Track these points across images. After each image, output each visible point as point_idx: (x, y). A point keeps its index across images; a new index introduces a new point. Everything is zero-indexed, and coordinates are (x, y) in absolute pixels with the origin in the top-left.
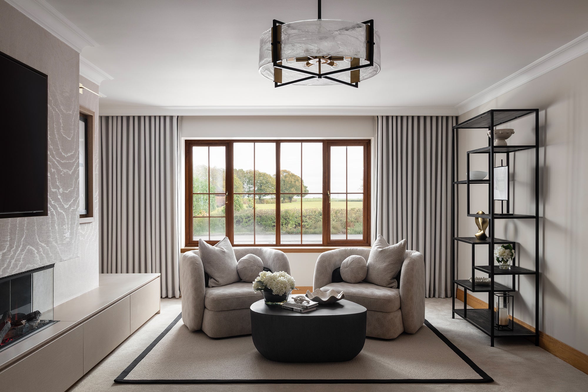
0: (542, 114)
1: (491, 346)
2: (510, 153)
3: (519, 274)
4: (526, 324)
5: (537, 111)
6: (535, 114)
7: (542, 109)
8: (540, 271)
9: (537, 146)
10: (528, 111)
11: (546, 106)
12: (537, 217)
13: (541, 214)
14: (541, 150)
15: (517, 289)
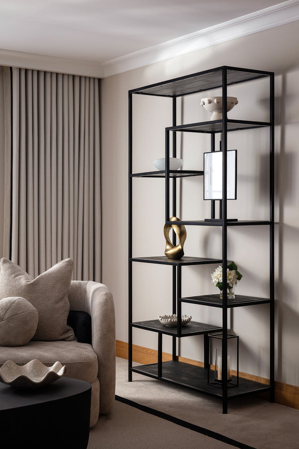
0: (278, 79)
1: (224, 413)
2: (216, 134)
3: (232, 306)
4: (249, 375)
5: (272, 75)
6: (269, 79)
7: (279, 74)
8: (275, 298)
9: (271, 124)
10: (260, 74)
11: (284, 71)
12: (271, 223)
13: (277, 219)
14: (278, 130)
15: (229, 327)
